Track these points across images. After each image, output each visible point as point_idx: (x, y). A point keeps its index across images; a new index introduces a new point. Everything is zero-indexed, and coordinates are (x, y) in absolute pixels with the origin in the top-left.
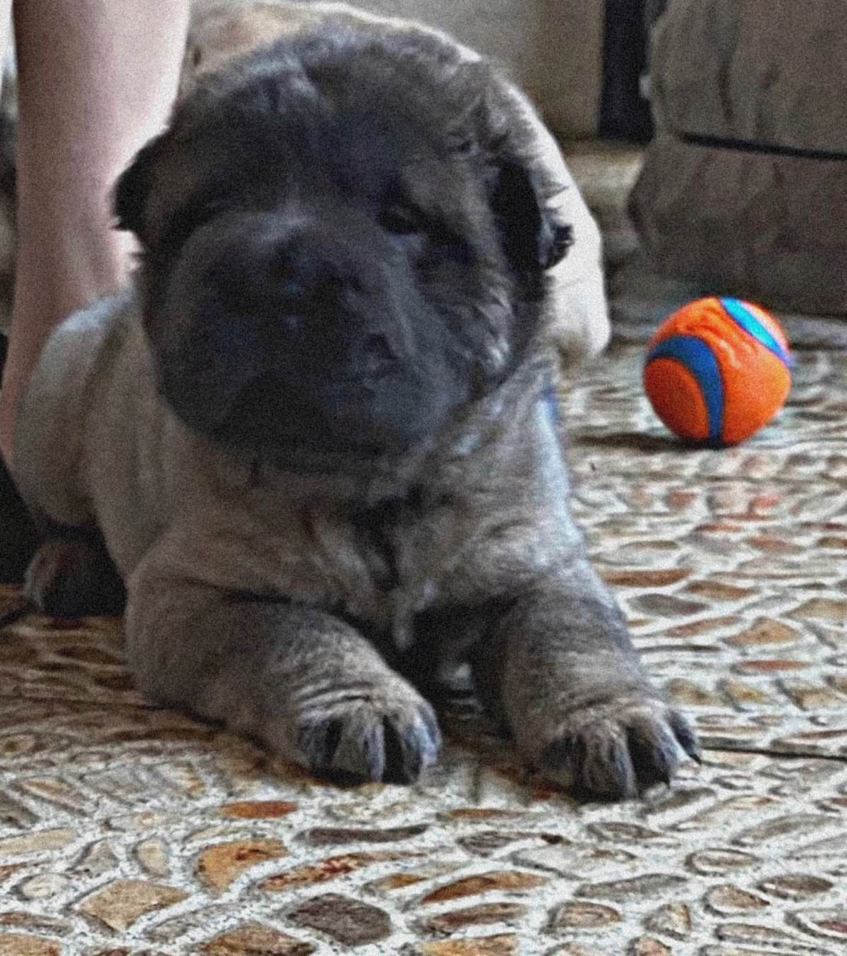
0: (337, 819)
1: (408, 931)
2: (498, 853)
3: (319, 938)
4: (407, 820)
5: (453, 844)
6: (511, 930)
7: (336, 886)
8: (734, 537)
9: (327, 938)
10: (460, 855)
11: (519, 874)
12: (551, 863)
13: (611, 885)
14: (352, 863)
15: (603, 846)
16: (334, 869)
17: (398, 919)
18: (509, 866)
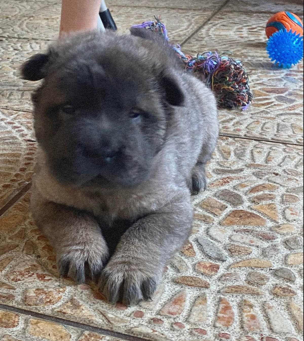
0: (221, 166)
1: (248, 201)
2: (264, 178)
3: (227, 203)
4: (238, 167)
5: (251, 175)
6: (273, 202)
7: (226, 187)
8: (296, 78)
9: (229, 203)
10: (254, 178)
11: (270, 185)
12: (277, 182)
13: (294, 189)
14: (229, 180)
15: (289, 176)
16: (225, 182)
17: (245, 198)
18: (267, 182)
